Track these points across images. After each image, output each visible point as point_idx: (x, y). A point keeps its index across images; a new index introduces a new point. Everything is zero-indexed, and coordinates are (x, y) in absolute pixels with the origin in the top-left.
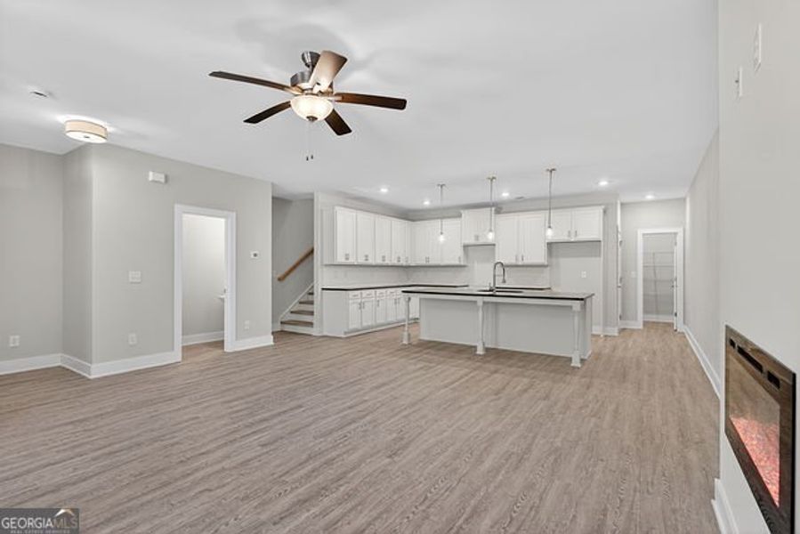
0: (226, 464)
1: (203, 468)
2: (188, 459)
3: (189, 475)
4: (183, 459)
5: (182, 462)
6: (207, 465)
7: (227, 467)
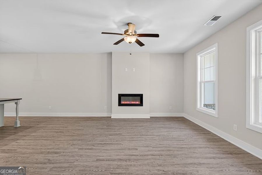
0: (151, 148)
1: (157, 150)
2: (159, 156)
3: (162, 150)
4: (161, 156)
5: (162, 155)
6: (156, 151)
7: (152, 148)
